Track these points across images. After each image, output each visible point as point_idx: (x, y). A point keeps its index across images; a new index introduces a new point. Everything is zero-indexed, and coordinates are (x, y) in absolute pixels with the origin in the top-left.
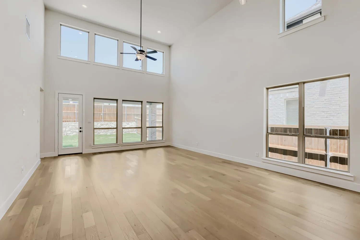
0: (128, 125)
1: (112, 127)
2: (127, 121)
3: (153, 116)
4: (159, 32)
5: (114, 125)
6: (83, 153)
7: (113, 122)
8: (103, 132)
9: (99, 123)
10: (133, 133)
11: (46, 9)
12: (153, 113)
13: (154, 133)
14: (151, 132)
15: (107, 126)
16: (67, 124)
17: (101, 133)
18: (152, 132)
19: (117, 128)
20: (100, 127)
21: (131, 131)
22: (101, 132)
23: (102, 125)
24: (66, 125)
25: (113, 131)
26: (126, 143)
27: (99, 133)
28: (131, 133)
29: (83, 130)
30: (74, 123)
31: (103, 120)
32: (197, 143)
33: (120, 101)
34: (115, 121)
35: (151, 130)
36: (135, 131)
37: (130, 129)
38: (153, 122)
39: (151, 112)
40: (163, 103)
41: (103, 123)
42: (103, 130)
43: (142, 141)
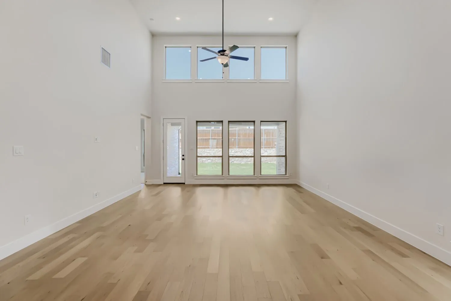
0: (266, 152)
1: (247, 155)
2: (265, 148)
3: (281, 140)
4: (271, 19)
5: (249, 153)
6: (185, 184)
7: (248, 149)
8: (237, 161)
9: (233, 150)
10: (272, 163)
11: (153, 35)
12: (281, 137)
13: (282, 165)
14: (279, 163)
15: (241, 153)
16: (203, 151)
17: (235, 162)
18: (281, 163)
19: (254, 156)
20: (234, 154)
21: (269, 160)
22: (235, 160)
23: (236, 152)
24: (201, 152)
25: (248, 160)
26: (232, 176)
27: (233, 161)
28: (269, 162)
29: (186, 157)
30: (209, 150)
31: (237, 146)
32: (328, 184)
33: (226, 123)
34: (220, 148)
35: (279, 160)
36: (275, 161)
37: (268, 158)
38: (281, 150)
39: (279, 135)
40: (286, 122)
41: (237, 150)
42: (237, 158)
43: (254, 175)
